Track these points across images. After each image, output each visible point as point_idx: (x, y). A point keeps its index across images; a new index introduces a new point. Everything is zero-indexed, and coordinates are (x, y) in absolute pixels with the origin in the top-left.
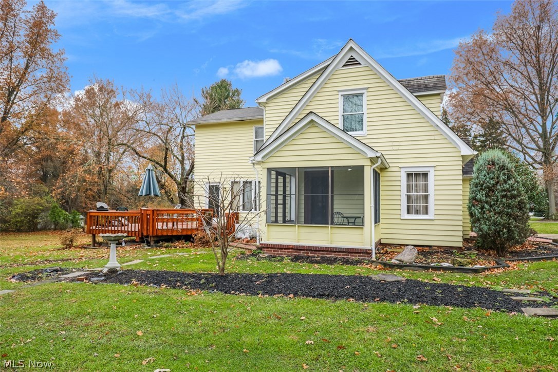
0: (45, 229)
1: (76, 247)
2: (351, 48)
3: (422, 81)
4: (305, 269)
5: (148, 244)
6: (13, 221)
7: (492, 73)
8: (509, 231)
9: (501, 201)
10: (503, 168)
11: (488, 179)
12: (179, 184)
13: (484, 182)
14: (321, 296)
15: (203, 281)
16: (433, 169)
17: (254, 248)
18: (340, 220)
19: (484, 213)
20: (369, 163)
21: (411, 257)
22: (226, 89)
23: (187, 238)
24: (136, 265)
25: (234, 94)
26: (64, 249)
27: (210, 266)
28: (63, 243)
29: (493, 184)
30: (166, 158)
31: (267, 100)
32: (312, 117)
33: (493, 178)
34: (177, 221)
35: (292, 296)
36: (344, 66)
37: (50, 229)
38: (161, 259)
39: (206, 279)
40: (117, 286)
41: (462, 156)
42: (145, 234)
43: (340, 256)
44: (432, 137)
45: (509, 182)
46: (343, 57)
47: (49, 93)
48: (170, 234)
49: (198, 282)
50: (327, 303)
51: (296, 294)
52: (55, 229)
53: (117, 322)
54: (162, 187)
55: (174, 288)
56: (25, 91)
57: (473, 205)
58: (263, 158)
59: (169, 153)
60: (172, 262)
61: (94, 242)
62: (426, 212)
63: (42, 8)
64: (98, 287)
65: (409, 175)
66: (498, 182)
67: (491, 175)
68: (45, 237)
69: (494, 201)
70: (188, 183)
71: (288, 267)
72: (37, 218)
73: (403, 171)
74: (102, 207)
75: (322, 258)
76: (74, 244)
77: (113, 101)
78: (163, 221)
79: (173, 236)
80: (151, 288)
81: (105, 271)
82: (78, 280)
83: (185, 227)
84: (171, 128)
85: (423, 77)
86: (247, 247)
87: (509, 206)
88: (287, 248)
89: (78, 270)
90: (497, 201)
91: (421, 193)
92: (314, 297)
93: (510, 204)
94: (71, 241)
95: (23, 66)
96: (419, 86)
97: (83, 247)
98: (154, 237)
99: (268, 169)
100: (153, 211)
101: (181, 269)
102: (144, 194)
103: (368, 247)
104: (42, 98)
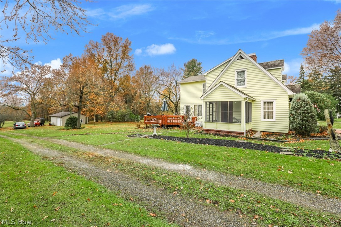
0: (127, 121)
1: (141, 128)
2: (240, 53)
3: (273, 63)
4: (217, 138)
5: (164, 128)
6: (118, 118)
7: (333, 44)
8: (306, 127)
9: (302, 115)
10: (304, 101)
11: (297, 106)
12: (175, 105)
13: (295, 107)
14: (216, 145)
15: (182, 139)
16: (275, 101)
17: (201, 130)
18: (235, 120)
19: (294, 119)
20: (243, 100)
21: (259, 136)
22: (194, 63)
23: (178, 126)
24: (161, 134)
25: (198, 65)
26: (137, 128)
27: (184, 136)
28: (137, 126)
29: (299, 108)
30: (170, 95)
31: (207, 74)
32: (222, 83)
33: (299, 105)
34: (174, 119)
35: (208, 144)
36: (237, 60)
37: (129, 121)
38: (169, 133)
39: (183, 139)
40: (157, 140)
41: (289, 95)
42: (163, 124)
43: (232, 134)
44: (275, 88)
45: (307, 107)
46: (237, 56)
47: (128, 71)
48: (172, 124)
49: (180, 139)
50: (217, 147)
51: (209, 144)
52: (131, 121)
53: (159, 147)
54: (168, 105)
55: (173, 141)
56: (121, 71)
57: (290, 116)
58: (204, 98)
59: (171, 93)
60: (172, 134)
61: (146, 127)
62: (272, 118)
63: (127, 40)
64: (152, 139)
65: (265, 103)
66: (301, 107)
67: (298, 104)
68: (128, 124)
69: (299, 114)
70: (178, 104)
71: (211, 137)
72: (125, 117)
73: (262, 101)
74: (149, 114)
75: (225, 135)
76: (140, 127)
77: (149, 71)
78: (169, 119)
79: (172, 125)
80: (167, 140)
81: (153, 135)
82: (146, 137)
83: (177, 122)
84: (172, 83)
85: (274, 61)
86: (199, 130)
87: (305, 117)
88: (212, 130)
89: (144, 135)
90: (300, 114)
91: (270, 111)
92: (214, 145)
93: (306, 116)
94: (139, 126)
95: (120, 62)
96: (272, 65)
97: (143, 128)
98: (166, 125)
99: (205, 102)
100: (166, 116)
101: (175, 136)
102: (163, 110)
103: (243, 131)
104: (126, 73)
